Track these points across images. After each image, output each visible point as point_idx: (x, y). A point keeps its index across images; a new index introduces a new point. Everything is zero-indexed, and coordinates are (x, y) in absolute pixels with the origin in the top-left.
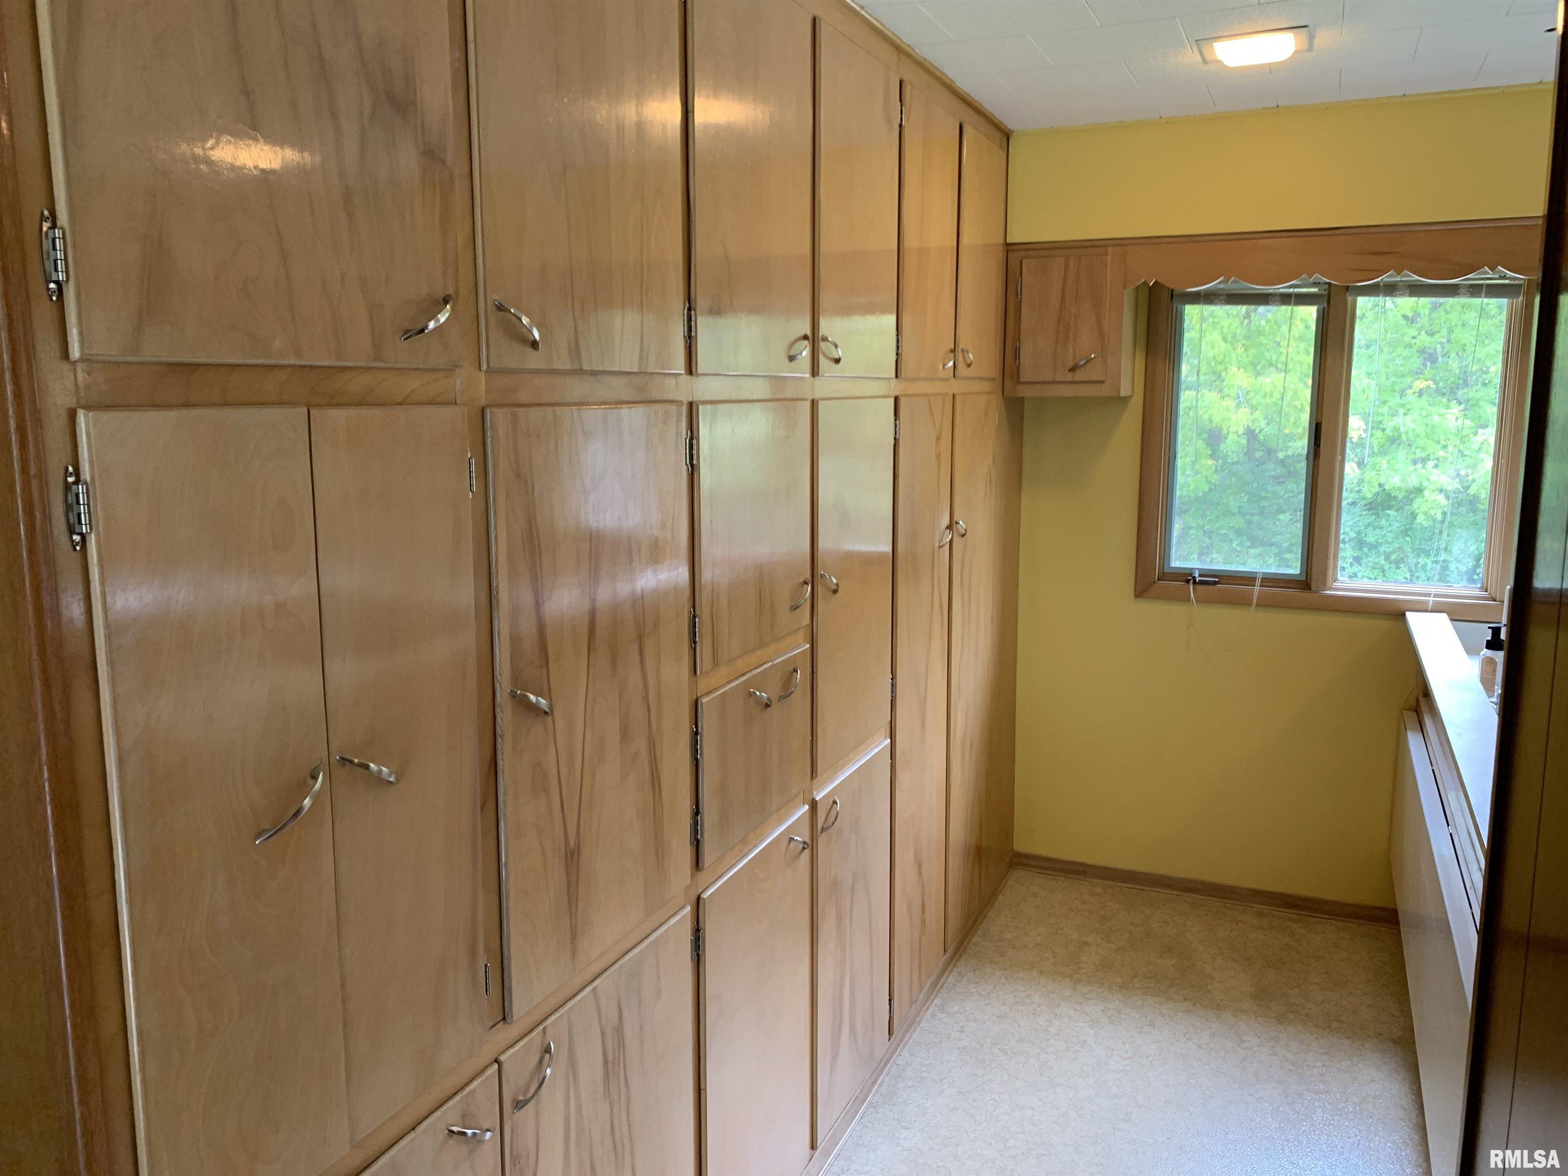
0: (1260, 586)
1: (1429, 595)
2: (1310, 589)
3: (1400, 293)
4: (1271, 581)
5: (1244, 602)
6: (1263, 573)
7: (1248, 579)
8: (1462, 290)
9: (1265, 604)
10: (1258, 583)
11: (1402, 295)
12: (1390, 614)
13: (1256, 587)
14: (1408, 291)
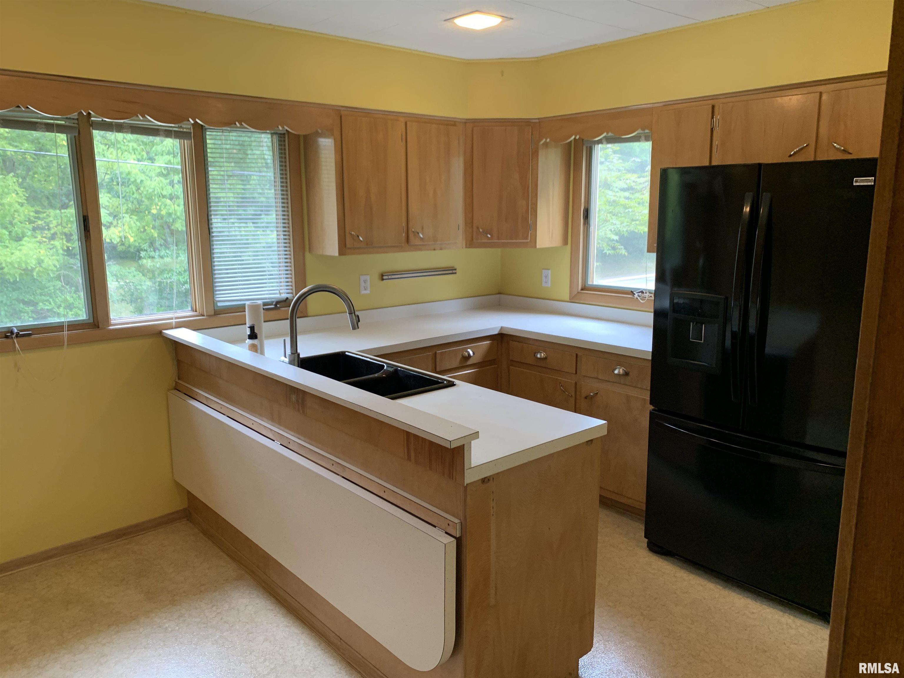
0: (67, 331)
1: (172, 319)
2: (98, 327)
3: (126, 130)
4: (73, 326)
5: (58, 344)
6: (68, 322)
7: (59, 327)
8: (161, 133)
9: (73, 342)
10: (66, 328)
11: (127, 132)
12: (153, 334)
13: (65, 332)
14: (130, 130)
